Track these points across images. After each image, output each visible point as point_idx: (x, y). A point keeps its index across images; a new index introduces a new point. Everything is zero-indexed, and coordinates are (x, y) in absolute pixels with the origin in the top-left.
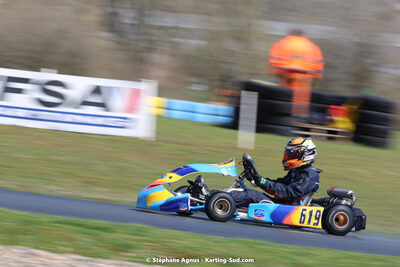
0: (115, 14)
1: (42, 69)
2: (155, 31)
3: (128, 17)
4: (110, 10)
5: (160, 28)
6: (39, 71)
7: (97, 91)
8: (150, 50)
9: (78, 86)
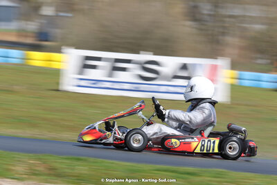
0: (195, 7)
1: (141, 52)
2: (227, 19)
3: (206, 9)
4: (192, 4)
5: (231, 16)
6: (138, 53)
7: (184, 67)
8: (223, 34)
9: (169, 64)
